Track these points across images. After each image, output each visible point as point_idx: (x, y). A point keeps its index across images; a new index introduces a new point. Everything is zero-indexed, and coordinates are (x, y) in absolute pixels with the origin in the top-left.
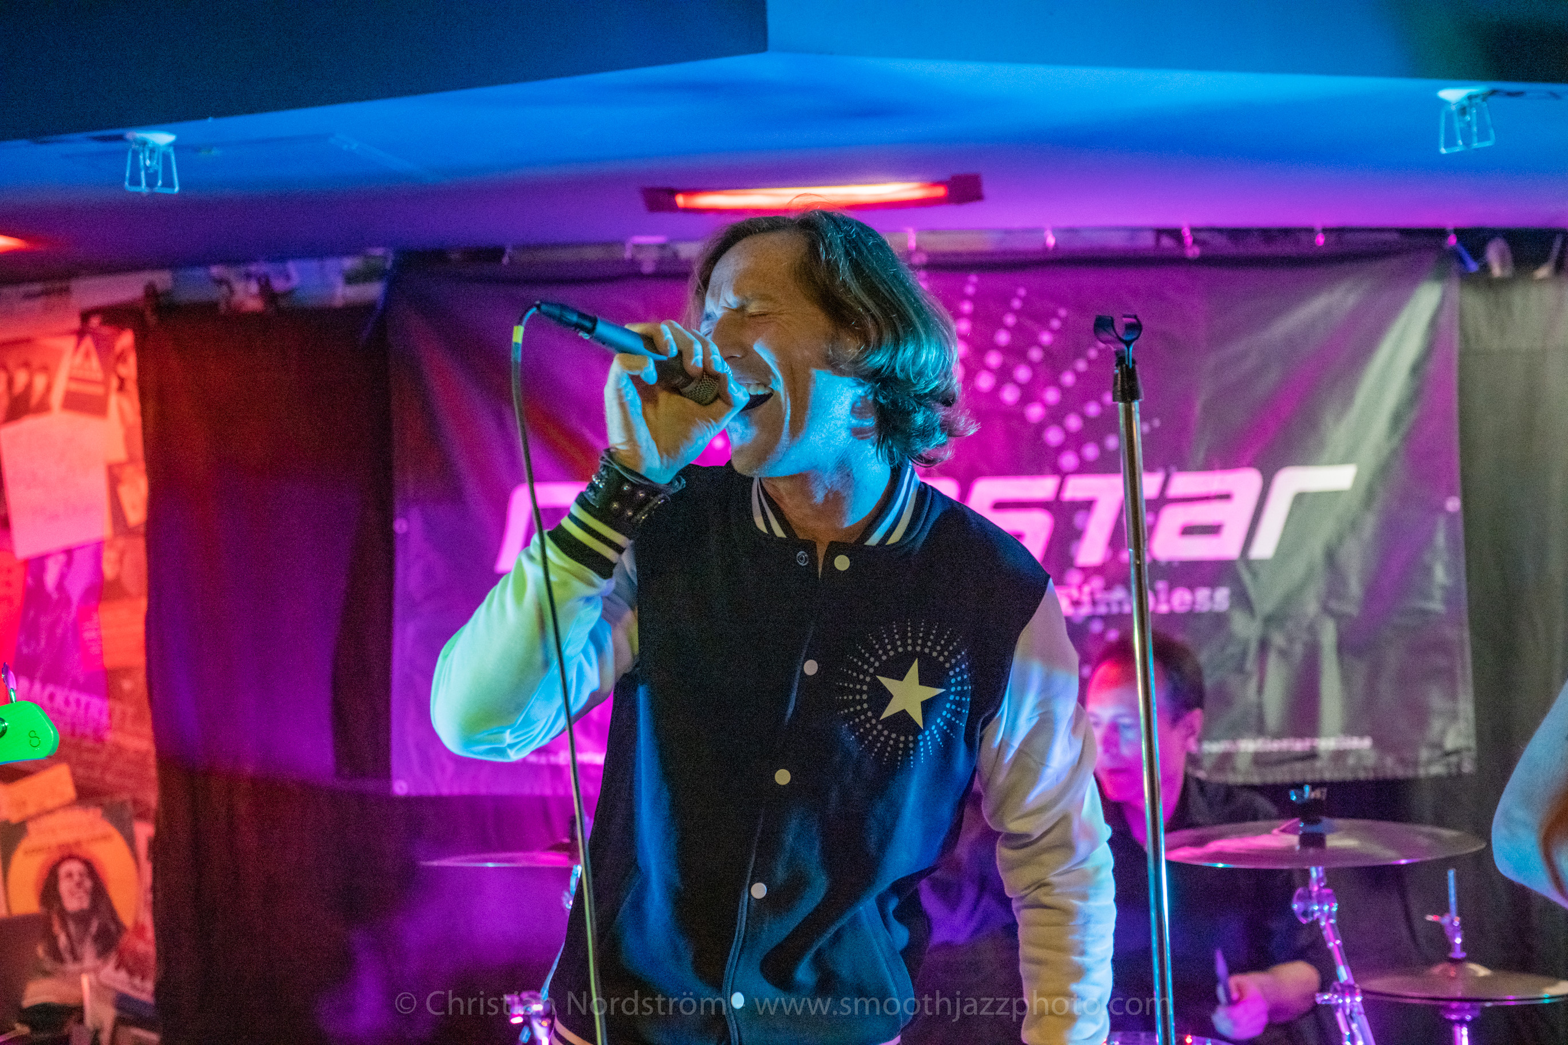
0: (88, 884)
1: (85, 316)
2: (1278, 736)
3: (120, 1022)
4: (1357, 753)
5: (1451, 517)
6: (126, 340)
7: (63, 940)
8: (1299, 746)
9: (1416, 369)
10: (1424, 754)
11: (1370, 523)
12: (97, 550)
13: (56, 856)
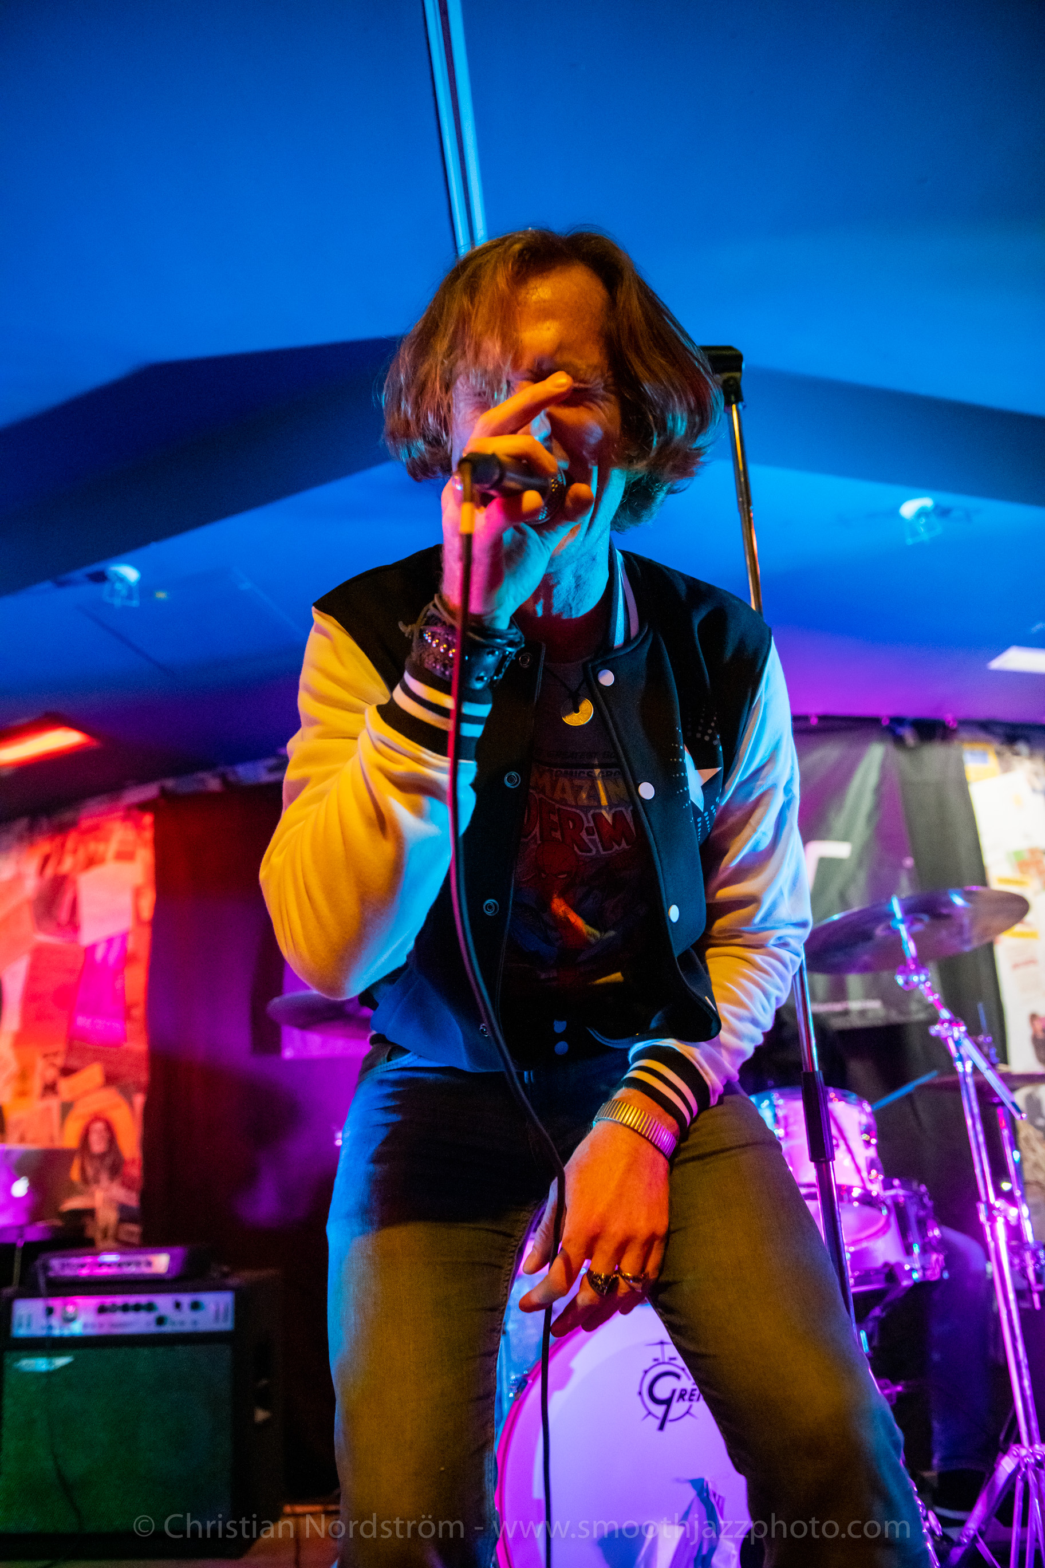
0: (106, 1135)
1: (130, 808)
2: (825, 1001)
3: (122, 1220)
4: (874, 1010)
5: (909, 870)
6: (148, 819)
7: (90, 1171)
8: (838, 1007)
9: (878, 790)
10: (914, 1006)
11: (862, 877)
12: (124, 937)
13: (88, 1119)
